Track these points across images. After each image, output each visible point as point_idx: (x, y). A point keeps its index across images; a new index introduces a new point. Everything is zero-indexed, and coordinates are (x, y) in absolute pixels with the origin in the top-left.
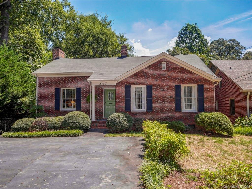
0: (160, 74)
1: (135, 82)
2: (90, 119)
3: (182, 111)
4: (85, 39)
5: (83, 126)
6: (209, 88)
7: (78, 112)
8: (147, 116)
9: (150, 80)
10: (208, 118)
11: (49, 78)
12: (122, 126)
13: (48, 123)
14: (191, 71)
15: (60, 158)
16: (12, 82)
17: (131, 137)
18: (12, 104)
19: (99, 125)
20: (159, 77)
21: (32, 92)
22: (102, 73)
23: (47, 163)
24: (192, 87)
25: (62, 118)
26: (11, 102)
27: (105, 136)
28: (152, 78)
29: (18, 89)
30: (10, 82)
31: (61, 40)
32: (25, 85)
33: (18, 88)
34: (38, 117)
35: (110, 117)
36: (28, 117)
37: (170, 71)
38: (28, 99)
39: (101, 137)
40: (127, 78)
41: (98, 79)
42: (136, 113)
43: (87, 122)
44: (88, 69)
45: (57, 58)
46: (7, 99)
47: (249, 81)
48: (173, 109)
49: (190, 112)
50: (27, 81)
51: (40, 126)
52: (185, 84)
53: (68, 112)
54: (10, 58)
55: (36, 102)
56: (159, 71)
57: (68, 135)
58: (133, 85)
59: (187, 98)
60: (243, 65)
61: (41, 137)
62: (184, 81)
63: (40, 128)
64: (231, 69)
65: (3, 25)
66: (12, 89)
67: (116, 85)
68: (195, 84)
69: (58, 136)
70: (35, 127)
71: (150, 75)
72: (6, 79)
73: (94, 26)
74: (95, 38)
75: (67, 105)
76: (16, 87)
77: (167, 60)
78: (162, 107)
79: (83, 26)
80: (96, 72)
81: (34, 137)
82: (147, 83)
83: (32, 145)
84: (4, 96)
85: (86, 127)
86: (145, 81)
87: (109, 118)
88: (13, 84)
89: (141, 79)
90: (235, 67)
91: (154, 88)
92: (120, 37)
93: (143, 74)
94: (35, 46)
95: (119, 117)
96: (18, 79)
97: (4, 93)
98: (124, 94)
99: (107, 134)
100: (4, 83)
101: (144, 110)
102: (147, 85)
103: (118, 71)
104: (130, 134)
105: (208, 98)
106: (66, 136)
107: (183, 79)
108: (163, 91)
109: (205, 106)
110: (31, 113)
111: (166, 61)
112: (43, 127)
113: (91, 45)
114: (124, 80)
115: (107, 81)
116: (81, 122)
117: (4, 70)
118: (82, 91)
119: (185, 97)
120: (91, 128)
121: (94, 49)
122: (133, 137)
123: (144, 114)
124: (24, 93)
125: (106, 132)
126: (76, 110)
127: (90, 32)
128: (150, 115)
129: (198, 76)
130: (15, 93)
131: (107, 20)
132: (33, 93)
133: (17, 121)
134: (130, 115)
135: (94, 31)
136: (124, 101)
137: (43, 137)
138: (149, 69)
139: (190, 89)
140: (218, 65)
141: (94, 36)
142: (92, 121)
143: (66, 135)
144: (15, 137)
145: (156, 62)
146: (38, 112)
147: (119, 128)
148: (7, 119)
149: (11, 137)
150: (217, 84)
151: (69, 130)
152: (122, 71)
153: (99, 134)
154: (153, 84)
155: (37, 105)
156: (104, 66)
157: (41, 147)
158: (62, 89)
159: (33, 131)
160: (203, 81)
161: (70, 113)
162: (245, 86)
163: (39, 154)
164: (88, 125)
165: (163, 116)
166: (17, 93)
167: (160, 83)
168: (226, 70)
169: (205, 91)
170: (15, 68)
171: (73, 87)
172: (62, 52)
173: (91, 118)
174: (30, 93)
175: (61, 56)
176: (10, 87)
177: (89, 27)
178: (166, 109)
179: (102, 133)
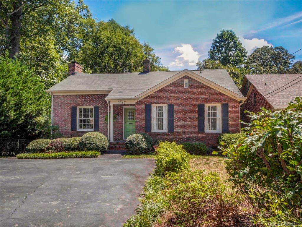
0: (183, 93)
1: (155, 101)
2: (108, 140)
3: (205, 132)
4: (105, 50)
5: (100, 147)
6: (234, 108)
7: (95, 132)
8: (168, 137)
9: (171, 99)
10: (229, 140)
11: (64, 96)
12: (141, 147)
13: (64, 144)
14: (215, 90)
15: (77, 176)
16: (26, 100)
17: (149, 158)
18: (25, 123)
19: (117, 146)
20: (181, 95)
21: (47, 110)
22: (121, 91)
23: (65, 179)
24: (216, 106)
25: (79, 139)
26: (24, 121)
27: (122, 158)
28: (173, 96)
29: (31, 108)
30: (23, 100)
31: (77, 49)
32: (38, 103)
33: (32, 106)
34: (53, 138)
35: (129, 138)
36: (43, 138)
37: (193, 89)
38: (43, 119)
39: (118, 158)
40: (148, 96)
41: (117, 97)
42: (157, 134)
43: (105, 143)
44: (107, 86)
45: (74, 74)
46: (21, 119)
47: (283, 99)
48: (196, 130)
49: (214, 133)
50: (40, 98)
51: (56, 147)
52: (208, 103)
53: (85, 132)
54: (22, 74)
55: (51, 122)
56: (181, 89)
57: (85, 157)
58: (154, 104)
59: (211, 118)
60: (280, 81)
61: (58, 158)
62: (208, 100)
63: (56, 150)
64: (266, 84)
65: (14, 36)
66: (25, 107)
67: (135, 104)
68: (220, 103)
69: (75, 157)
70: (51, 149)
71: (171, 94)
72: (19, 97)
73: (115, 36)
74: (116, 48)
75: (85, 125)
76: (30, 106)
77: (189, 77)
78: (184, 128)
79: (102, 35)
80: (115, 89)
81: (50, 158)
82: (168, 102)
83: (49, 165)
84: (18, 115)
85: (104, 148)
86: (166, 100)
87: (127, 140)
88: (27, 102)
89: (162, 98)
90: (271, 83)
91: (176, 107)
92: (144, 47)
93: (164, 92)
94: (48, 57)
95: (138, 138)
96: (31, 97)
97: (18, 112)
98: (144, 114)
99: (125, 156)
100: (17, 101)
101: (166, 130)
102: (168, 105)
103: (139, 89)
104: (149, 156)
105: (233, 119)
106: (83, 158)
107: (207, 98)
108: (185, 110)
109: (230, 127)
110: (46, 133)
111: (188, 79)
112: (58, 148)
113: (112, 57)
114: (144, 98)
115: (126, 100)
116: (98, 143)
117: (17, 87)
118: (100, 110)
119: (209, 117)
120: (109, 150)
121: (115, 61)
122: (151, 158)
123: (166, 134)
124: (38, 112)
125: (124, 153)
126: (93, 131)
127: (110, 42)
128: (172, 136)
129: (223, 95)
130: (29, 112)
131: (129, 28)
132: (47, 112)
133: (32, 142)
134: (149, 136)
135: (115, 40)
136: (144, 121)
137: (59, 158)
138: (171, 87)
139: (214, 108)
140: (252, 80)
141: (114, 47)
142: (110, 142)
143: (83, 156)
144: (31, 158)
145: (178, 80)
146: (53, 133)
147: (137, 150)
148: (20, 140)
149: (26, 158)
150: (243, 103)
151: (86, 151)
152: (143, 89)
153: (116, 156)
154: (175, 103)
155: (52, 125)
156: (124, 83)
157: (58, 167)
158: (79, 108)
159: (49, 152)
160: (228, 100)
161: (87, 133)
162: (277, 105)
163: (56, 172)
164: (106, 146)
165: (185, 137)
166: (31, 112)
167: (182, 102)
168: (260, 87)
169: (230, 110)
170: (28, 85)
171: (91, 106)
172: (79, 67)
173: (110, 139)
174: (44, 111)
175: (78, 71)
176: (23, 105)
177: (109, 36)
178: (188, 130)
179: (120, 155)
